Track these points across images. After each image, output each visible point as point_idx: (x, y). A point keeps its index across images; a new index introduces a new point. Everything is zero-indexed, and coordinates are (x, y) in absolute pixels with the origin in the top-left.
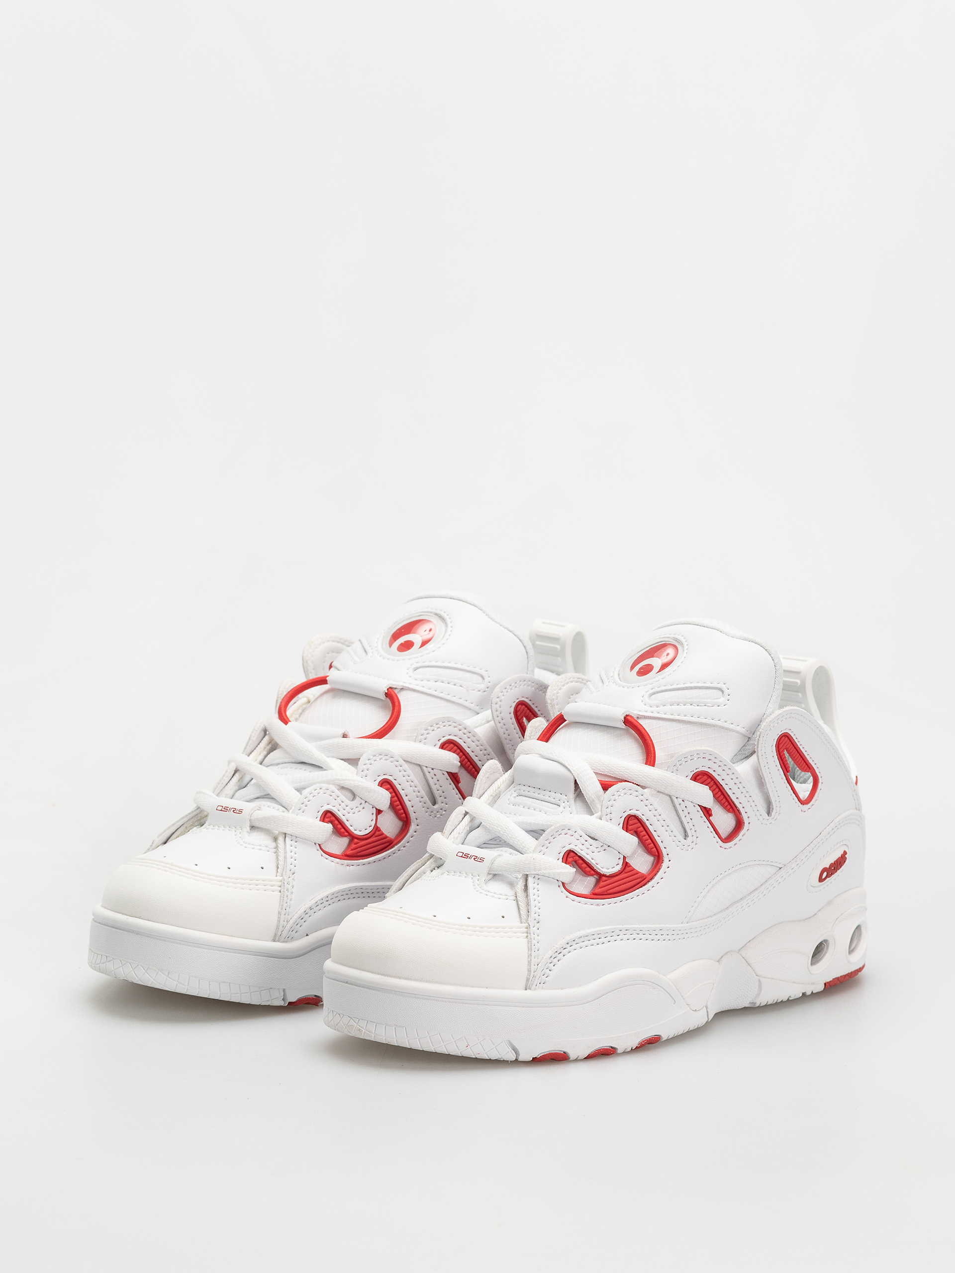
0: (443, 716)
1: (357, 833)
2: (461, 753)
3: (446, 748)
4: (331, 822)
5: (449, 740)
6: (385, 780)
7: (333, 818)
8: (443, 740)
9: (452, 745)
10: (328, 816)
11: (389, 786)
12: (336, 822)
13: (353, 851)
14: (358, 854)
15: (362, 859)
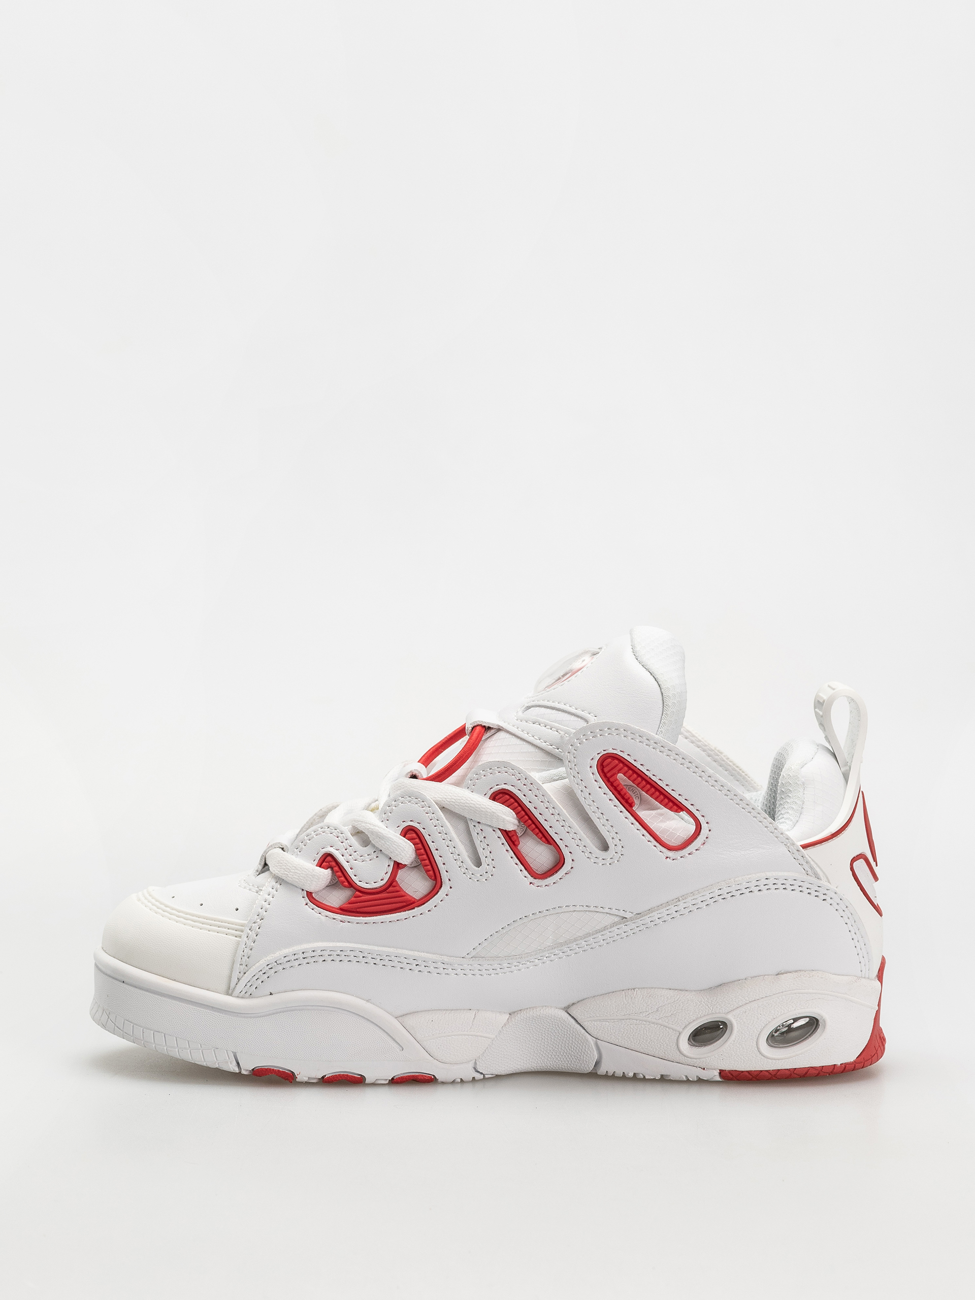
0: (497, 760)
1: (363, 885)
2: (519, 808)
3: (499, 799)
4: (332, 868)
5: (503, 789)
6: (411, 828)
7: (333, 864)
8: (496, 788)
9: (507, 797)
10: (328, 861)
11: (414, 835)
12: (336, 868)
13: (350, 905)
14: (358, 910)
15: (363, 917)
